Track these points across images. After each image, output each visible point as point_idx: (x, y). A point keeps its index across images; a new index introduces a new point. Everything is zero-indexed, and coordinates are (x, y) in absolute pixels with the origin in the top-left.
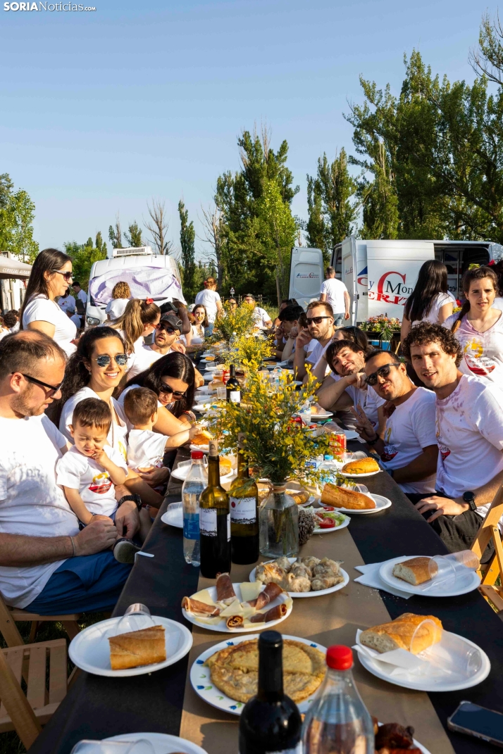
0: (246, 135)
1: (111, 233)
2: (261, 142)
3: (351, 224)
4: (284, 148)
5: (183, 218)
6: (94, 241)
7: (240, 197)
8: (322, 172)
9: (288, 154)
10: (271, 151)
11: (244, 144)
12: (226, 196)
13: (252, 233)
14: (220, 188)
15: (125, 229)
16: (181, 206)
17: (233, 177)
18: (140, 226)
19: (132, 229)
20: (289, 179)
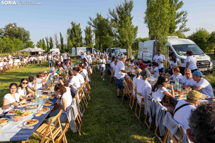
0: (72, 22)
1: (46, 39)
2: (75, 23)
3: (92, 38)
4: (79, 24)
5: (61, 36)
6: (42, 40)
7: (72, 33)
8: (87, 29)
9: (80, 25)
10: (77, 25)
11: (72, 23)
12: (69, 32)
13: (74, 40)
14: (68, 31)
15: (49, 38)
16: (60, 33)
17: (70, 29)
18: (52, 37)
19: (50, 38)
20: (81, 30)
